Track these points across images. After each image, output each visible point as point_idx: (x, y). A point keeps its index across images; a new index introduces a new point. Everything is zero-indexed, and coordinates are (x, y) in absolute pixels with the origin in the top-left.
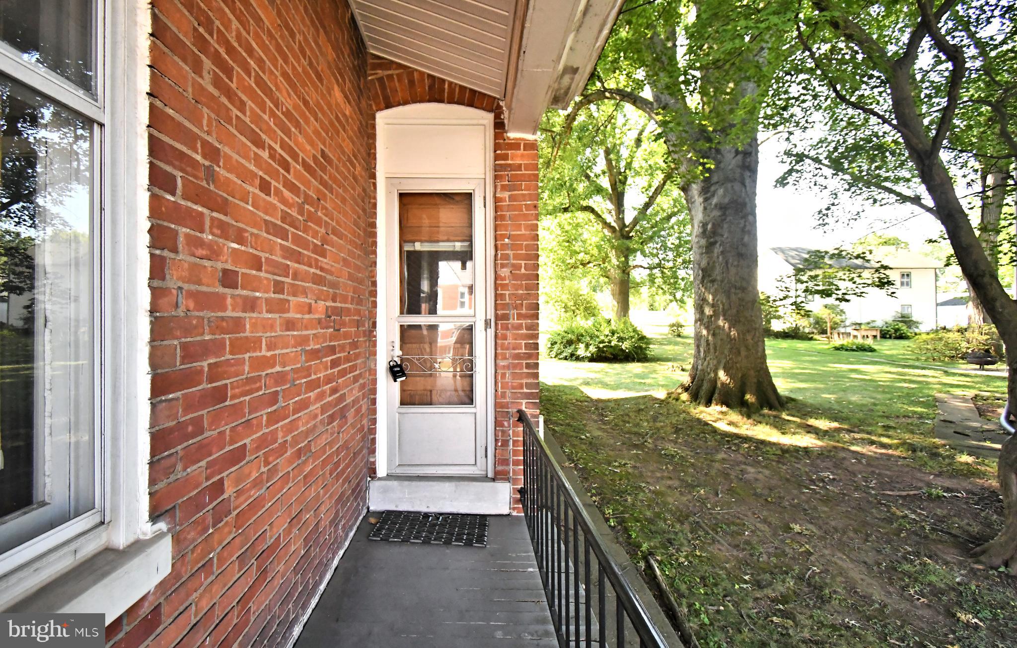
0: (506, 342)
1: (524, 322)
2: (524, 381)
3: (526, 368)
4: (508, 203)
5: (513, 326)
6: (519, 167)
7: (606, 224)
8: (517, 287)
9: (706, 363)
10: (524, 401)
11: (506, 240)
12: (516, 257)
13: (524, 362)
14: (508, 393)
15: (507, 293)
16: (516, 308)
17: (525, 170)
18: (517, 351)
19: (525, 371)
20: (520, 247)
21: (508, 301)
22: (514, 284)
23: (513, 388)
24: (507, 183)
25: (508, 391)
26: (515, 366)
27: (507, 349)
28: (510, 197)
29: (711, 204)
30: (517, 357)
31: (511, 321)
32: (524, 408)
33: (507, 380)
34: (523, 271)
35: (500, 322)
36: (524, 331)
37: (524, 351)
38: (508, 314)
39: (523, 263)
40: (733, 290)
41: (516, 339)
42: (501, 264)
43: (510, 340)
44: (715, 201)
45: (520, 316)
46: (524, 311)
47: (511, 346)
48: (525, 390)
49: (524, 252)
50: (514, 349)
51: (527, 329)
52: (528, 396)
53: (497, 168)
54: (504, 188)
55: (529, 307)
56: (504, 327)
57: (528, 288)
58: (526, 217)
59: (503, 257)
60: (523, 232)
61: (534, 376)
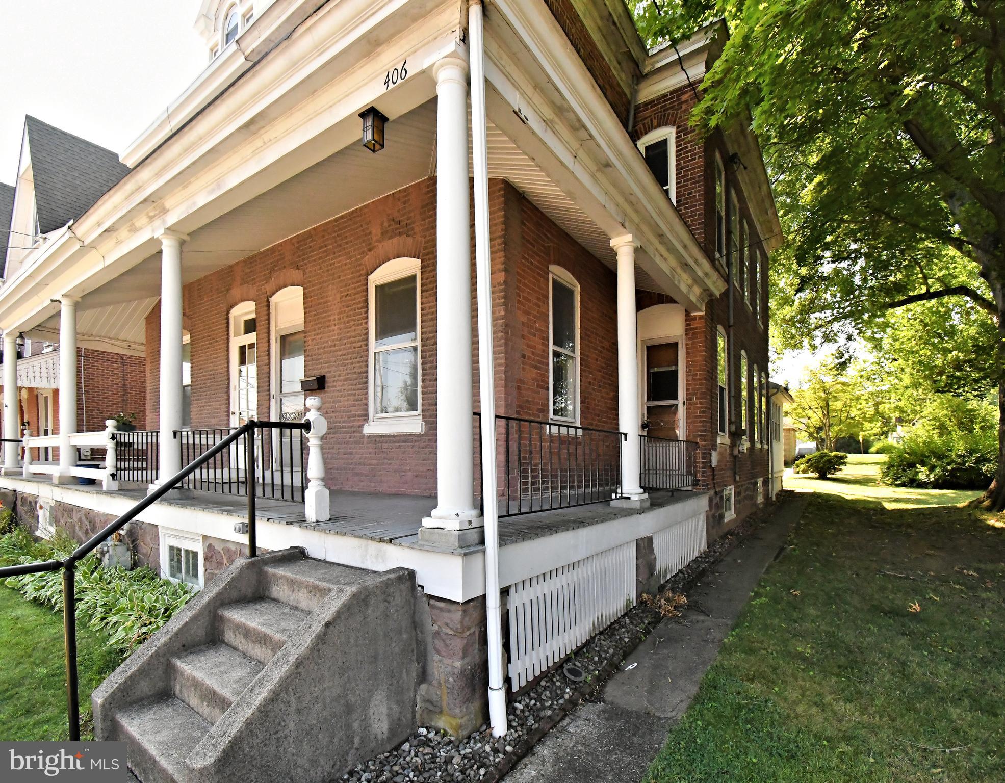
0: (689, 411)
1: (699, 401)
2: (699, 429)
3: (700, 423)
4: (691, 346)
5: (693, 403)
6: (696, 329)
8: (697, 385)
10: (699, 439)
11: (691, 363)
12: (696, 371)
13: (699, 420)
14: (691, 435)
15: (691, 387)
16: (695, 394)
17: (699, 330)
18: (696, 415)
20: (697, 366)
21: (691, 391)
22: (695, 383)
23: (694, 432)
24: (691, 336)
25: (690, 432)
26: (694, 422)
28: (692, 343)
30: (696, 417)
31: (693, 401)
32: (699, 442)
33: (691, 428)
34: (699, 377)
35: (685, 401)
36: (698, 405)
37: (699, 415)
38: (691, 398)
39: (698, 373)
41: (695, 409)
42: (689, 374)
43: (692, 410)
45: (697, 398)
46: (699, 396)
47: (692, 413)
48: (700, 433)
49: (699, 368)
50: (694, 414)
51: (700, 404)
52: (700, 436)
53: (687, 330)
54: (689, 339)
55: (701, 394)
56: (690, 404)
57: (701, 384)
58: (699, 351)
59: (690, 371)
60: (698, 358)
61: (703, 426)
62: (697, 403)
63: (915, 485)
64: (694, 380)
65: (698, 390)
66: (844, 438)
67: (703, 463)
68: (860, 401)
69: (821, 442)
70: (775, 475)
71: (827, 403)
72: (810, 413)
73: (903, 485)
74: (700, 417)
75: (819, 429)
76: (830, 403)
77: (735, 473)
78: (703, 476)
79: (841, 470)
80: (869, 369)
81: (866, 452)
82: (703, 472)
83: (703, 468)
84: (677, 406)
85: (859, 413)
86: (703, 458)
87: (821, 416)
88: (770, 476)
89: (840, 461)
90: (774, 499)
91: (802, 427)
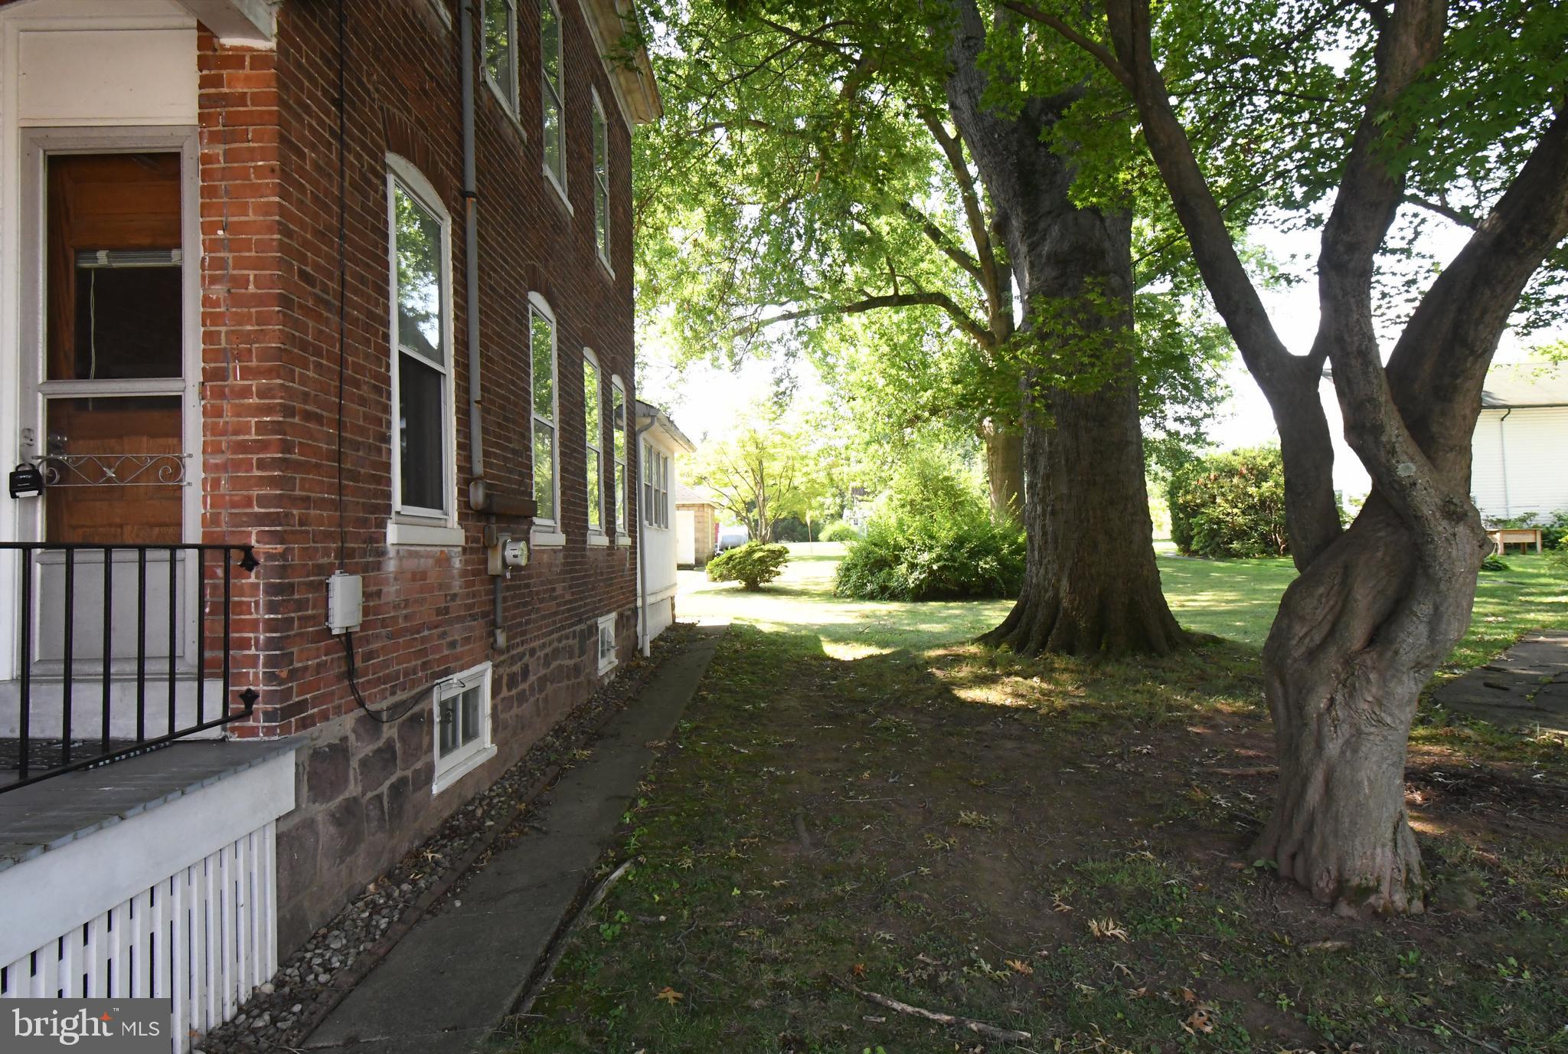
0: (221, 421)
1: (254, 383)
2: (255, 493)
3: (258, 468)
4: (223, 165)
5: (232, 391)
6: (241, 99)
7: (972, 327)
8: (241, 320)
9: (1042, 571)
10: (254, 531)
11: (221, 232)
12: (239, 263)
13: (255, 457)
14: (224, 516)
15: (223, 329)
16: (239, 357)
17: (253, 104)
18: (242, 437)
19: (257, 473)
20: (246, 245)
21: (223, 344)
22: (236, 313)
23: (234, 505)
24: (220, 128)
25: (223, 511)
26: (237, 465)
27: (224, 433)
28: (226, 152)
29: (1040, 255)
30: (242, 447)
31: (230, 382)
32: (253, 542)
33: (222, 491)
34: (251, 288)
35: (208, 384)
36: (254, 400)
37: (254, 437)
38: (225, 370)
39: (252, 274)
40: (1082, 423)
41: (239, 415)
42: (210, 276)
43: (228, 417)
44: (1046, 248)
45: (246, 373)
46: (254, 363)
47: (230, 429)
48: (257, 509)
49: (253, 254)
50: (236, 433)
51: (259, 396)
52: (260, 520)
53: (204, 101)
54: (214, 138)
55: (264, 355)
56: (219, 394)
57: (261, 320)
58: (256, 190)
59: (218, 264)
60: (251, 217)
61: (272, 482)
62: (245, 392)
63: (887, 595)
64: (235, 300)
65: (248, 338)
66: (785, 519)
67: (271, 626)
68: (806, 461)
69: (754, 526)
70: (650, 600)
71: (761, 463)
72: (736, 479)
73: (872, 597)
74: (263, 446)
75: (750, 506)
76: (765, 464)
77: (494, 625)
78: (270, 678)
79: (778, 574)
80: (818, 412)
81: (815, 539)
82: (270, 662)
83: (270, 644)
84: (174, 403)
85: (805, 479)
86: (272, 607)
87: (752, 483)
88: (639, 603)
89: (779, 556)
90: (647, 653)
91: (725, 502)
